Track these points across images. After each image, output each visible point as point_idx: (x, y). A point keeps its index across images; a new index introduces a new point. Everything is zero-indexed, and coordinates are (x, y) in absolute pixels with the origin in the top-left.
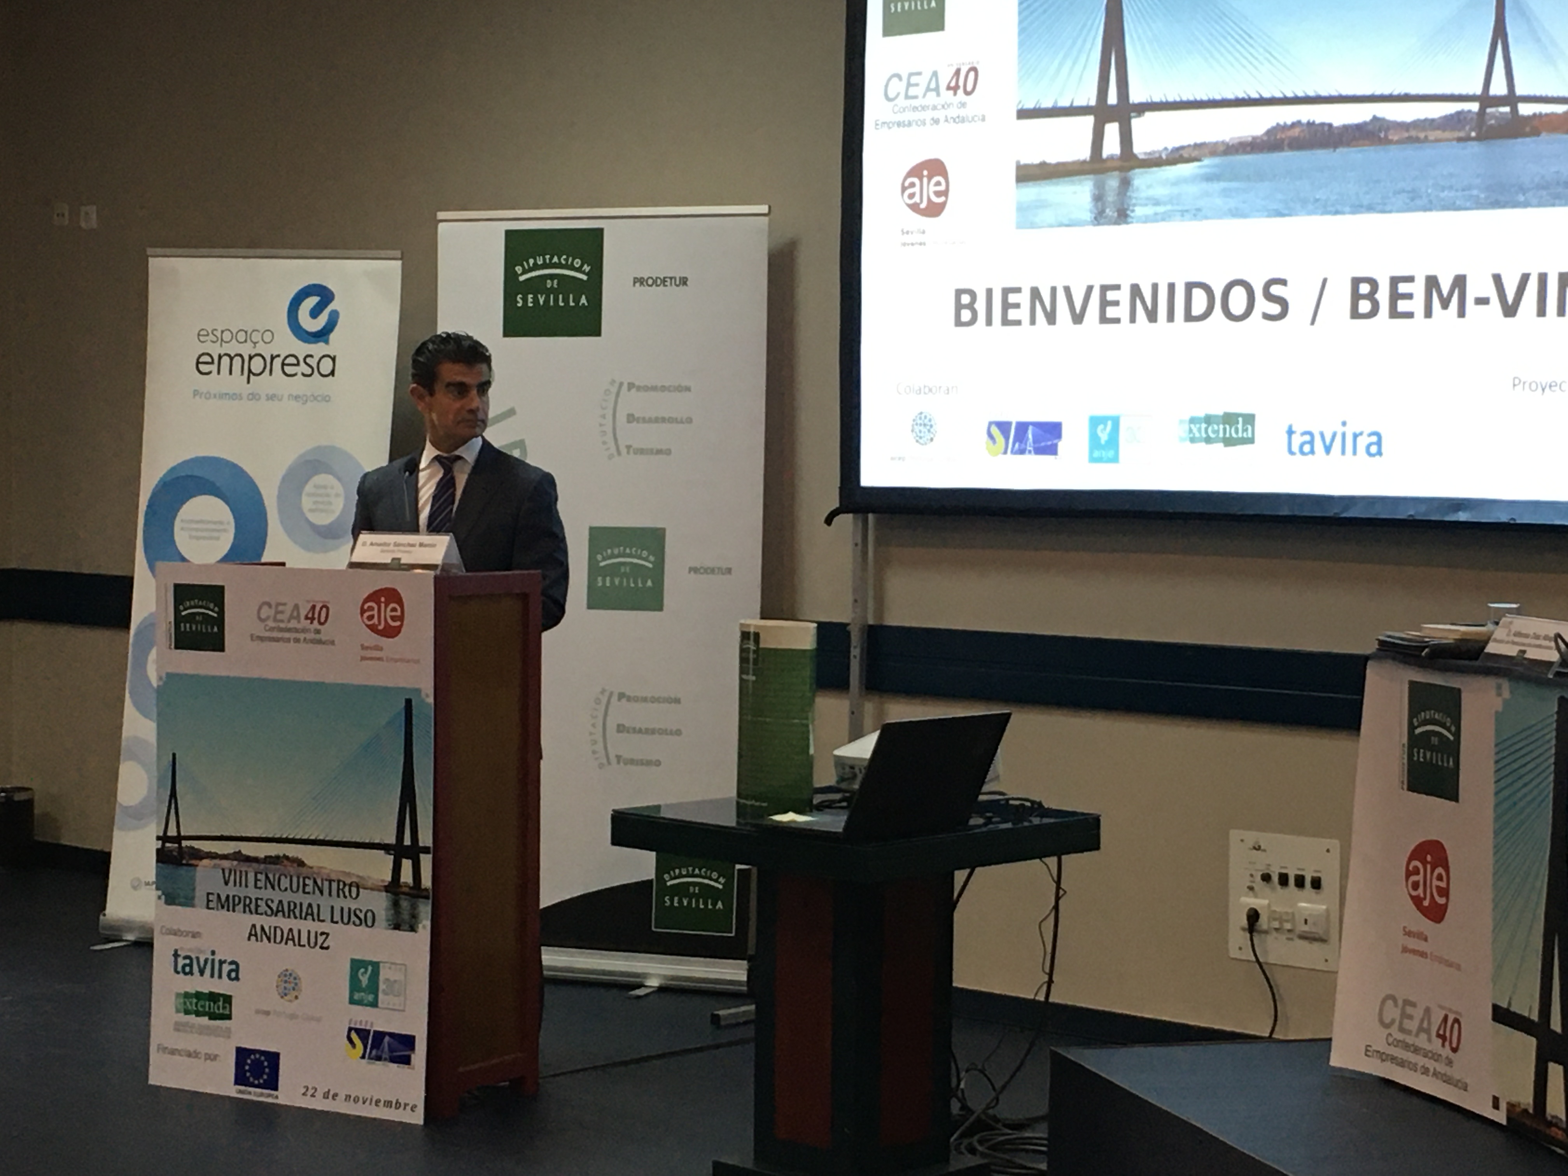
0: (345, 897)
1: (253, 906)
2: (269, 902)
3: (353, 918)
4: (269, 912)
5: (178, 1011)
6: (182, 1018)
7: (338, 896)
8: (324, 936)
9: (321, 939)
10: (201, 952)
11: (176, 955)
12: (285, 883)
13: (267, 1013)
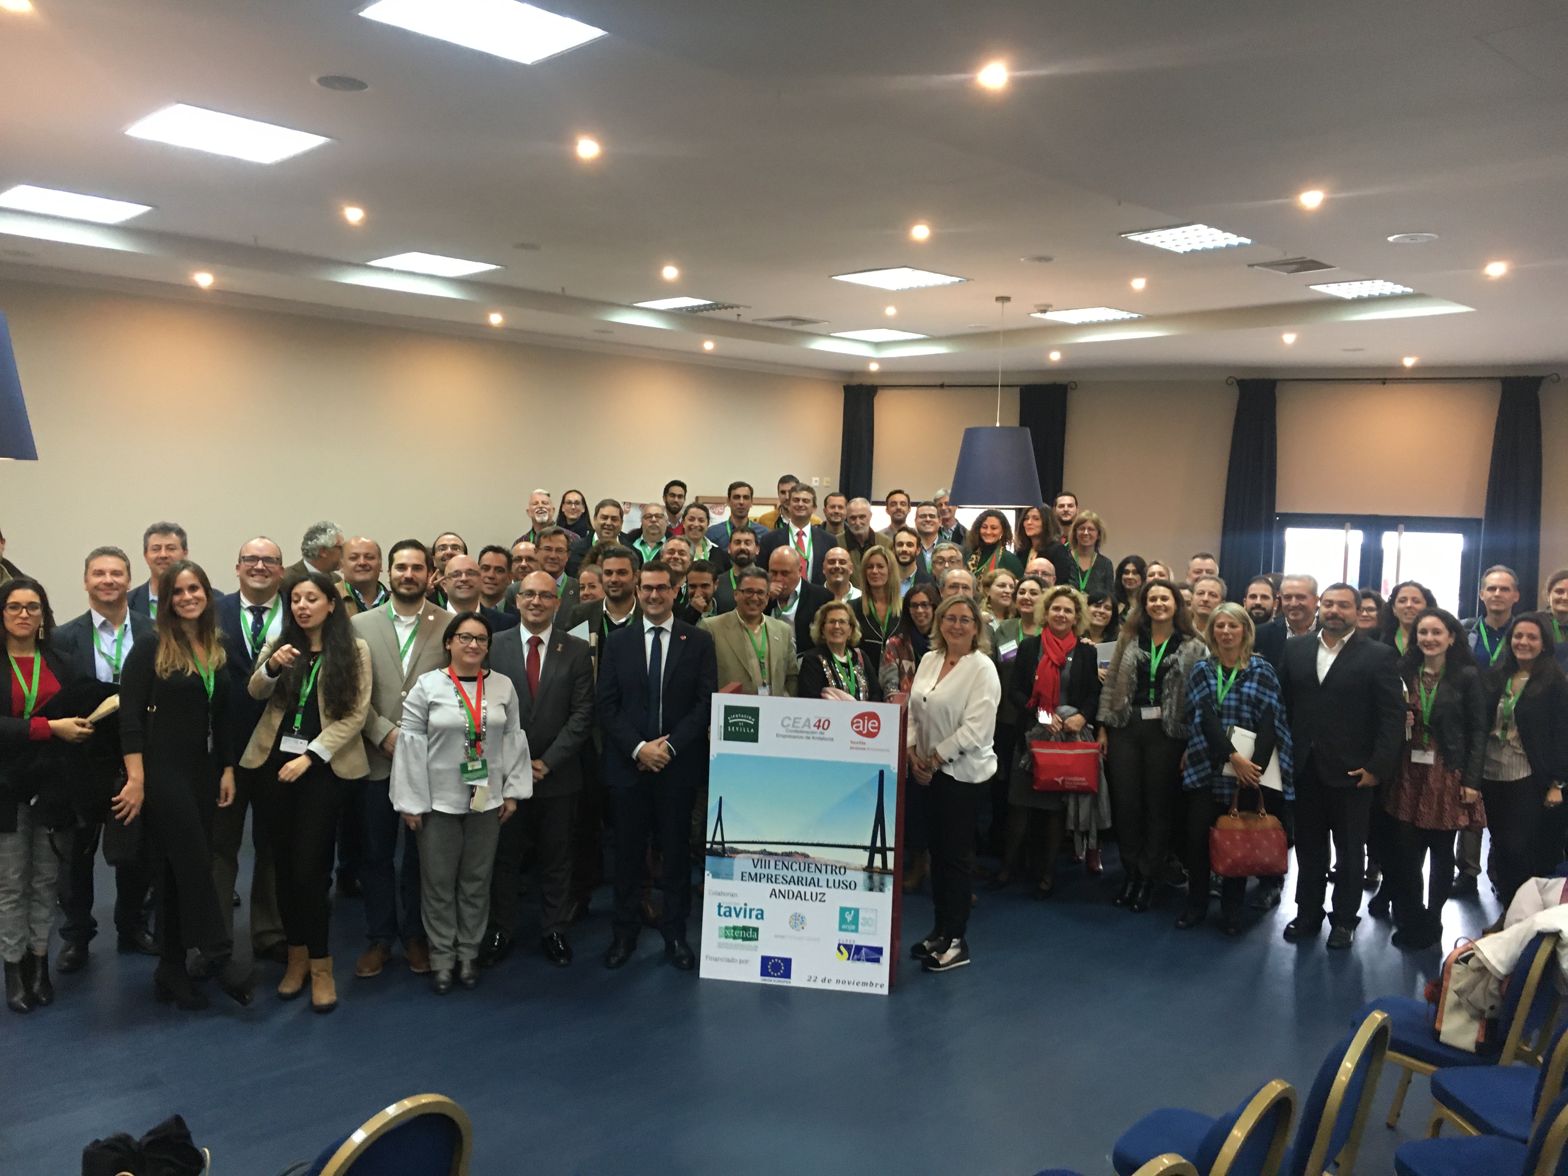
0: (836, 873)
1: (773, 879)
2: (785, 877)
3: (842, 885)
4: (784, 882)
5: (720, 936)
6: (724, 940)
7: (832, 873)
8: (822, 895)
9: (819, 897)
10: (738, 904)
11: (720, 906)
12: (795, 866)
13: (782, 937)
